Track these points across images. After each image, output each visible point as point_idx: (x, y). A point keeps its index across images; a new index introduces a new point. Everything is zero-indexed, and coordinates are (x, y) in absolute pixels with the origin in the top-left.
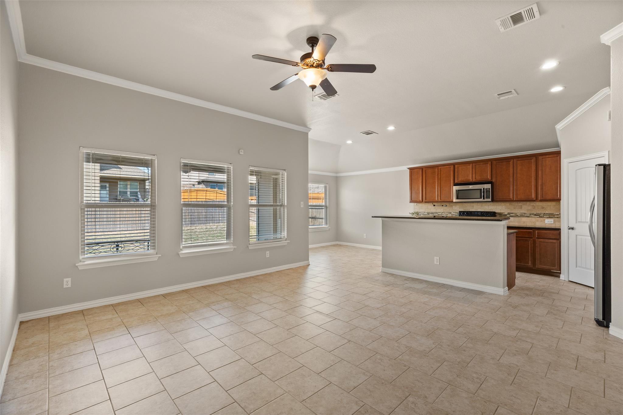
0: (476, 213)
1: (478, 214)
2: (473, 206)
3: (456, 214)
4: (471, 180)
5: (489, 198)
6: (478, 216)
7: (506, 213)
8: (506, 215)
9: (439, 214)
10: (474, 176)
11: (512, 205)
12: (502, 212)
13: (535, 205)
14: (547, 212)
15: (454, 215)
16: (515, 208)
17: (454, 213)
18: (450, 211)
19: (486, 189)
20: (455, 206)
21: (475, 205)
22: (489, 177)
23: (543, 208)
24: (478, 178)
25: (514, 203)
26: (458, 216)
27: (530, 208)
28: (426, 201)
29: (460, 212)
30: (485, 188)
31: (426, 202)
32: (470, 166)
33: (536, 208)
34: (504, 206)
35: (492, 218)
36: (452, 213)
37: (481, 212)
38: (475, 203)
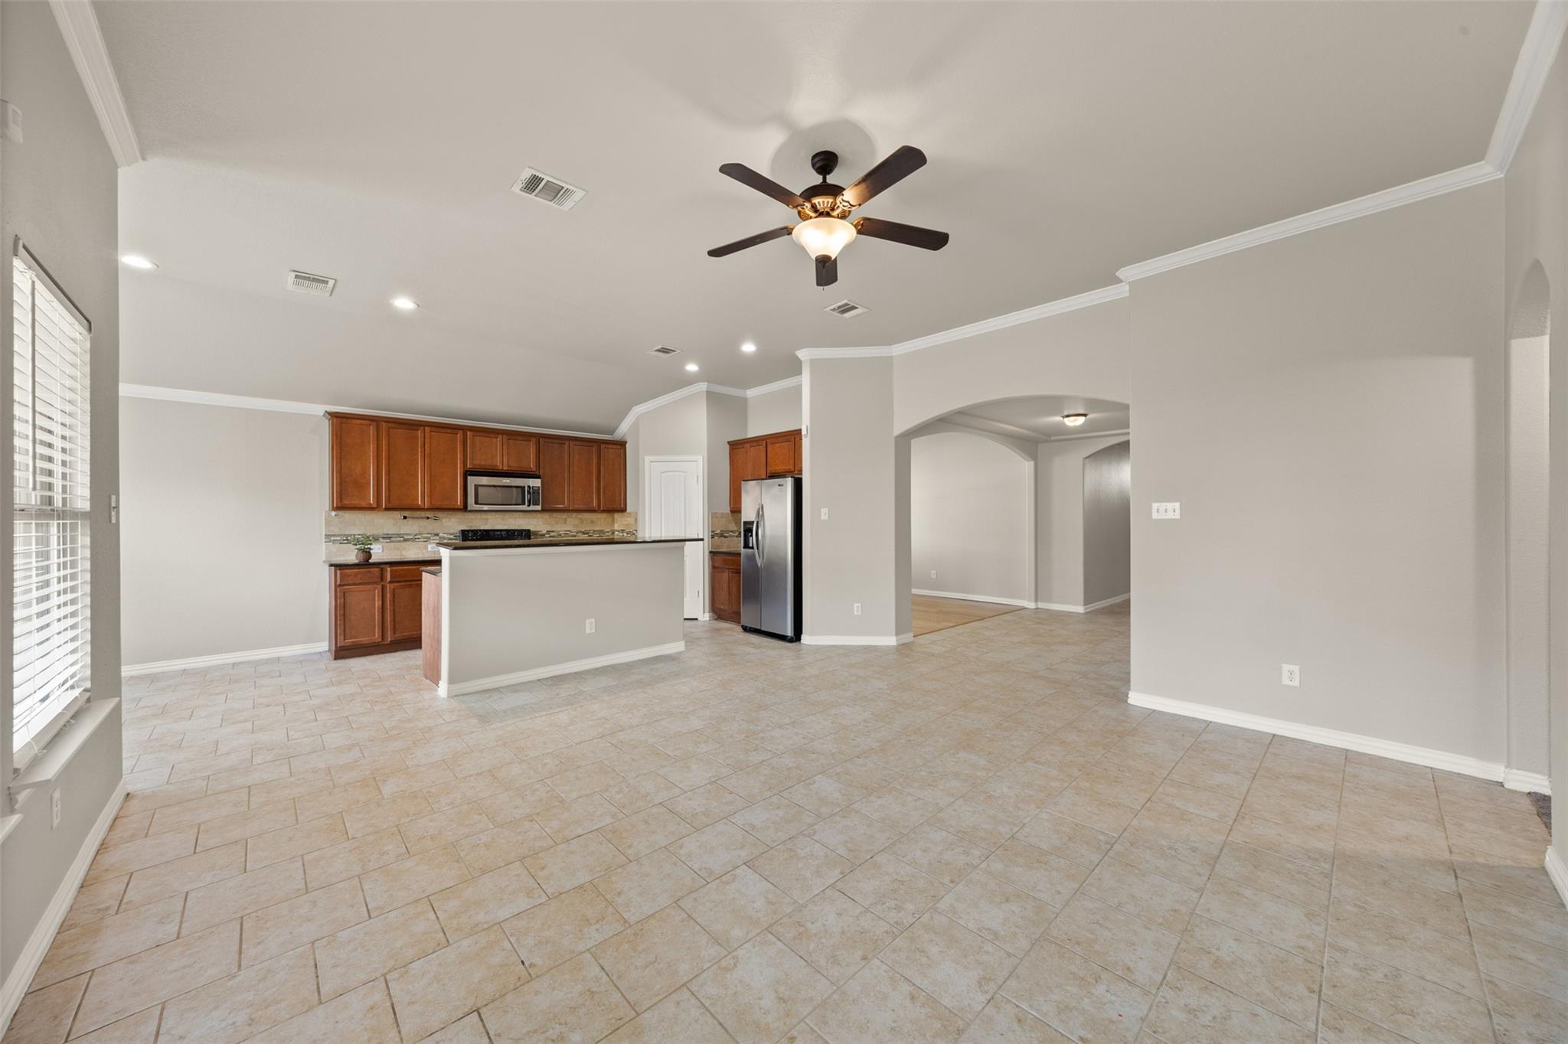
0: (496, 533)
1: (501, 535)
2: (487, 519)
3: (449, 536)
4: (501, 468)
5: (538, 505)
6: (502, 539)
7: (544, 532)
8: (543, 535)
9: (405, 537)
10: (505, 459)
11: (553, 517)
12: (538, 530)
13: (583, 517)
14: (597, 529)
15: (445, 538)
16: (557, 523)
17: (445, 535)
18: (436, 532)
19: (533, 487)
20: (447, 520)
21: (490, 516)
22: (533, 466)
23: (592, 522)
24: (515, 466)
25: (556, 515)
26: (458, 542)
27: (576, 523)
28: (390, 506)
29: (463, 532)
30: (531, 486)
31: (387, 509)
32: (498, 439)
33: (585, 522)
34: (541, 519)
35: (521, 542)
36: (441, 535)
37: (507, 531)
38: (490, 513)
